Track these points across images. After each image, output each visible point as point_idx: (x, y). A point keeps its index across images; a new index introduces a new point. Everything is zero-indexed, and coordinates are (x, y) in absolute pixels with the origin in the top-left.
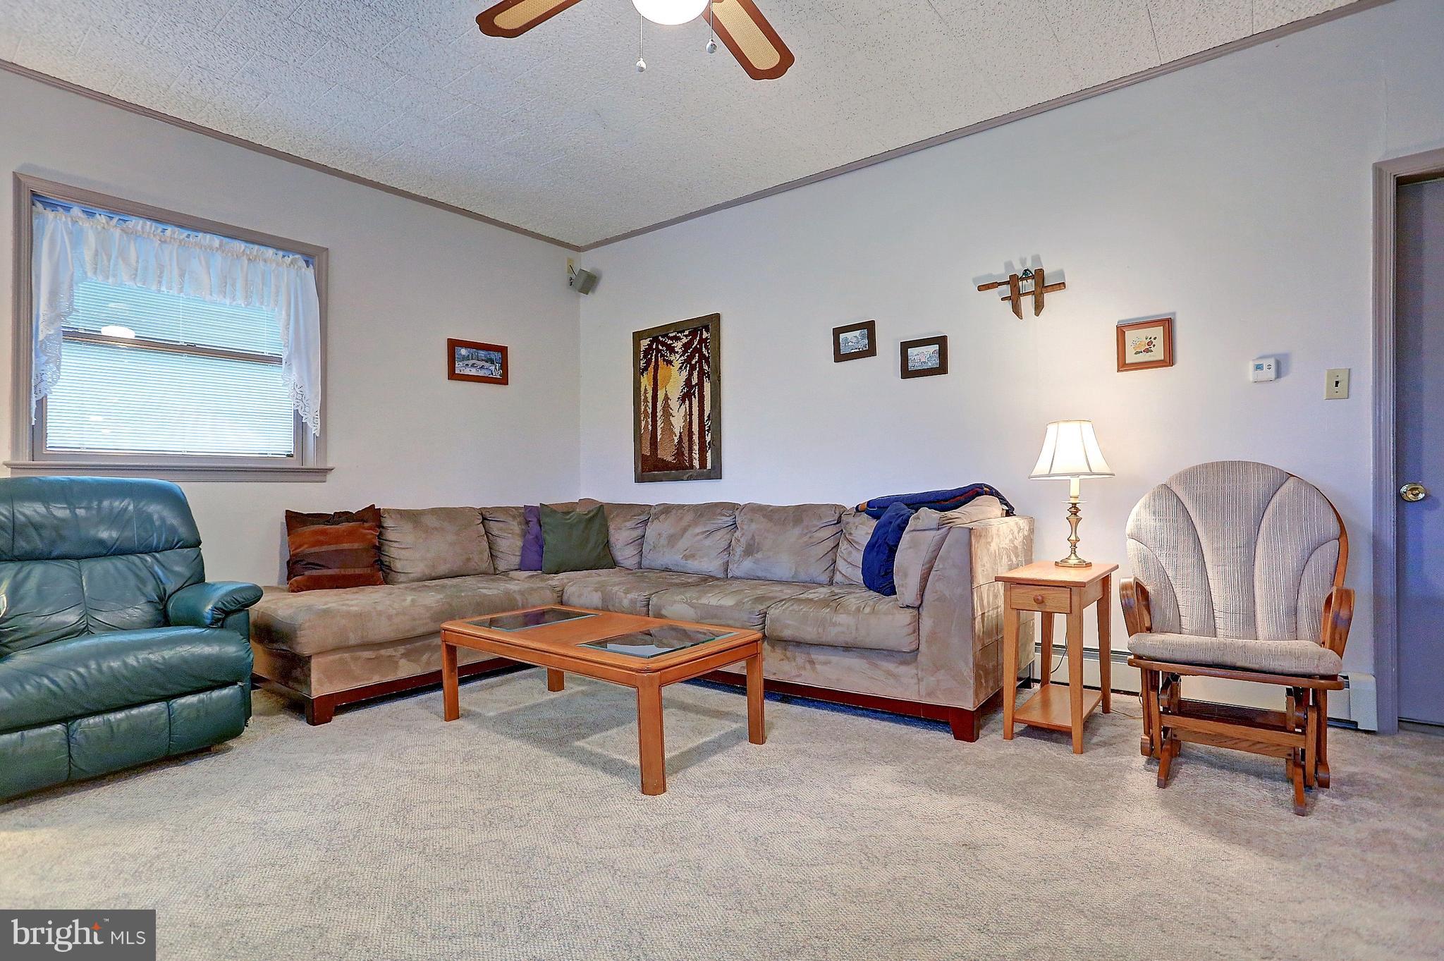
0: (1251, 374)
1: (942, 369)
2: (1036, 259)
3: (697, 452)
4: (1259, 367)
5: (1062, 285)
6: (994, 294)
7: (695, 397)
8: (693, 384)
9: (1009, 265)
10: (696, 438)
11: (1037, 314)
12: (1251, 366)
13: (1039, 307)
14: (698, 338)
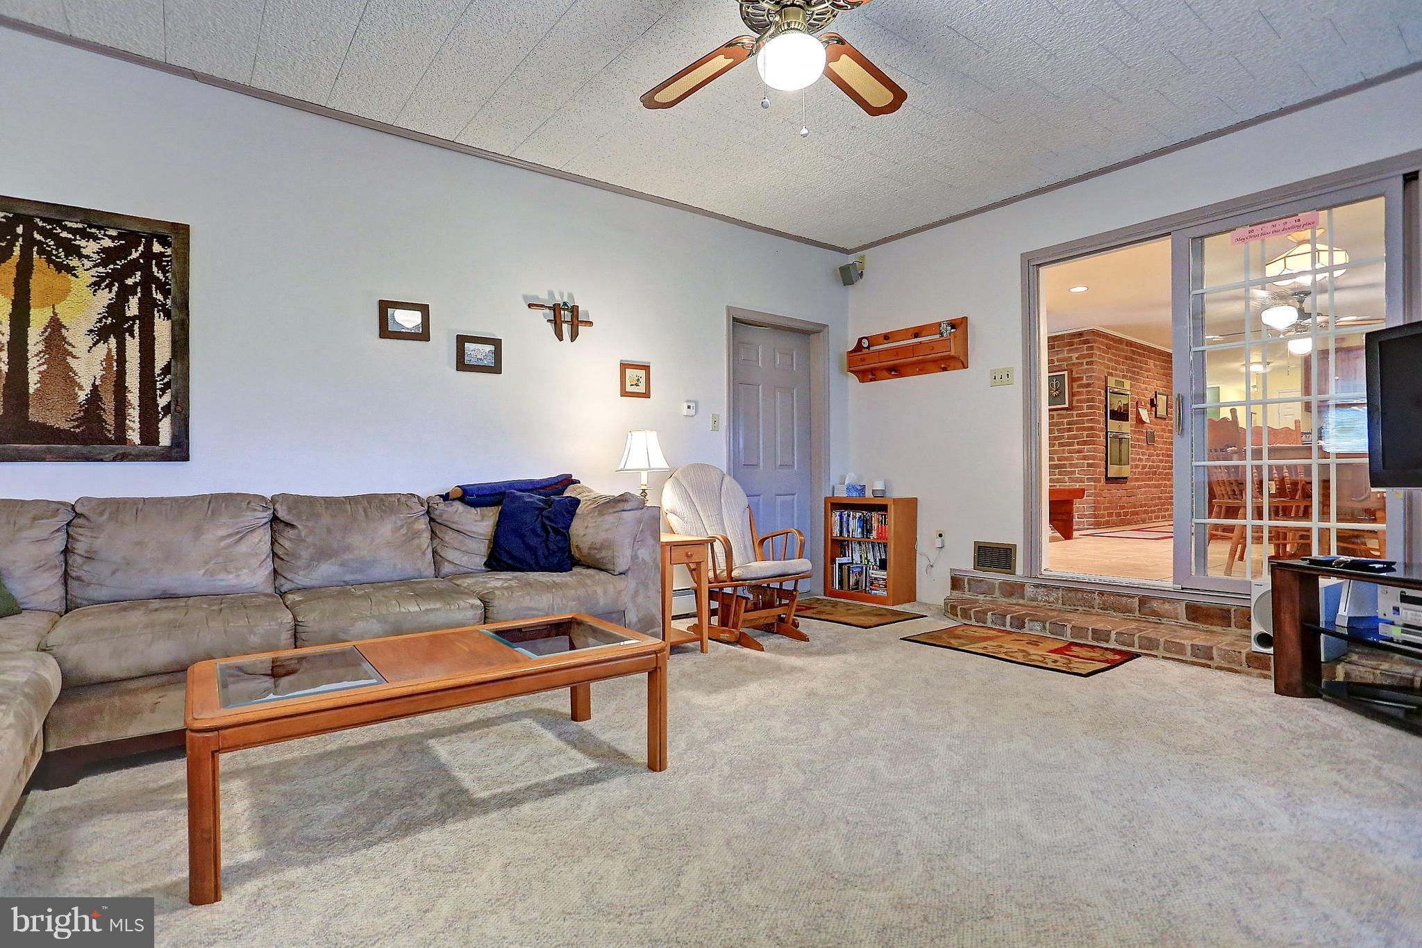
0: (685, 411)
1: (496, 369)
2: (571, 296)
3: (137, 419)
4: (689, 407)
5: (590, 323)
6: (539, 313)
7: (133, 337)
8: (129, 314)
9: (551, 294)
10: (133, 397)
11: (573, 340)
12: (685, 405)
13: (574, 336)
14: (141, 248)
